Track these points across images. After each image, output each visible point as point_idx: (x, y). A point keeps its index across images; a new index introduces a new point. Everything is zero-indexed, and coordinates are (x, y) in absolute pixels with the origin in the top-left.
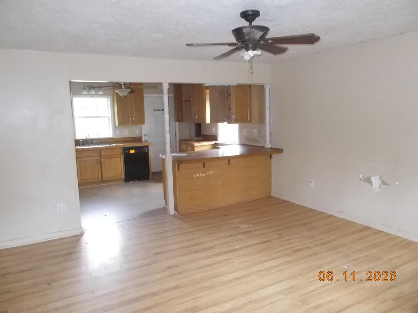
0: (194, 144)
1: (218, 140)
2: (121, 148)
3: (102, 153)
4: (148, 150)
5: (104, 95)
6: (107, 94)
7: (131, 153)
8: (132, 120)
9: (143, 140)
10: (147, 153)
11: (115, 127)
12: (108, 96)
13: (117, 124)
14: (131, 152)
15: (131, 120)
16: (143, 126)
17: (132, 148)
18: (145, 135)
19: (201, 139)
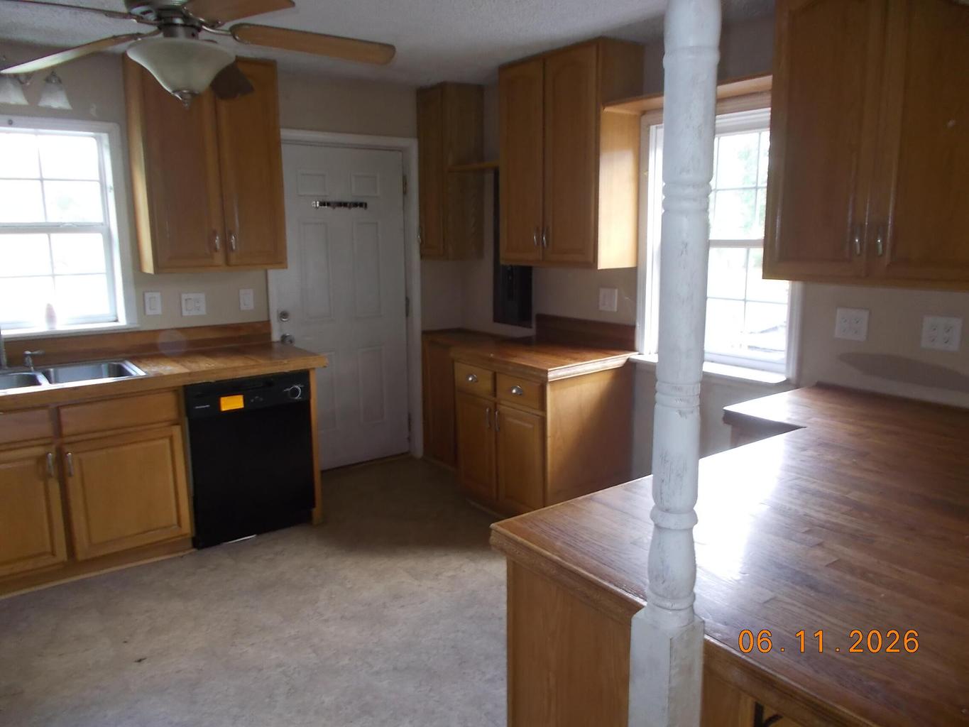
0: (546, 372)
1: (638, 344)
2: (175, 390)
3: (64, 419)
4: (307, 390)
5: (77, 116)
6: (93, 111)
7: (224, 411)
8: (226, 245)
9: (276, 337)
10: (305, 406)
11: (137, 280)
12: (99, 124)
13: (149, 267)
14: (224, 408)
15: (218, 247)
16: (273, 274)
17: (232, 387)
18: (284, 315)
19: (530, 332)
